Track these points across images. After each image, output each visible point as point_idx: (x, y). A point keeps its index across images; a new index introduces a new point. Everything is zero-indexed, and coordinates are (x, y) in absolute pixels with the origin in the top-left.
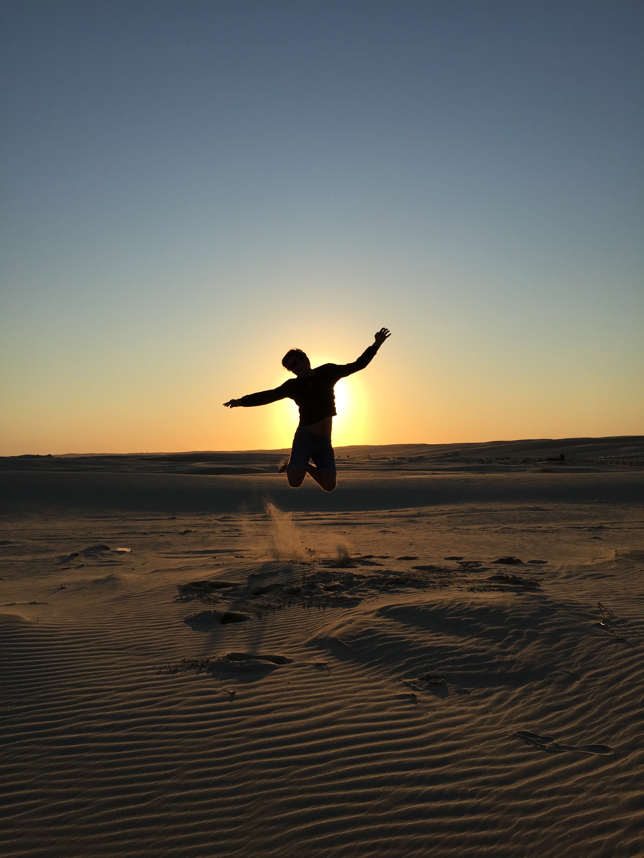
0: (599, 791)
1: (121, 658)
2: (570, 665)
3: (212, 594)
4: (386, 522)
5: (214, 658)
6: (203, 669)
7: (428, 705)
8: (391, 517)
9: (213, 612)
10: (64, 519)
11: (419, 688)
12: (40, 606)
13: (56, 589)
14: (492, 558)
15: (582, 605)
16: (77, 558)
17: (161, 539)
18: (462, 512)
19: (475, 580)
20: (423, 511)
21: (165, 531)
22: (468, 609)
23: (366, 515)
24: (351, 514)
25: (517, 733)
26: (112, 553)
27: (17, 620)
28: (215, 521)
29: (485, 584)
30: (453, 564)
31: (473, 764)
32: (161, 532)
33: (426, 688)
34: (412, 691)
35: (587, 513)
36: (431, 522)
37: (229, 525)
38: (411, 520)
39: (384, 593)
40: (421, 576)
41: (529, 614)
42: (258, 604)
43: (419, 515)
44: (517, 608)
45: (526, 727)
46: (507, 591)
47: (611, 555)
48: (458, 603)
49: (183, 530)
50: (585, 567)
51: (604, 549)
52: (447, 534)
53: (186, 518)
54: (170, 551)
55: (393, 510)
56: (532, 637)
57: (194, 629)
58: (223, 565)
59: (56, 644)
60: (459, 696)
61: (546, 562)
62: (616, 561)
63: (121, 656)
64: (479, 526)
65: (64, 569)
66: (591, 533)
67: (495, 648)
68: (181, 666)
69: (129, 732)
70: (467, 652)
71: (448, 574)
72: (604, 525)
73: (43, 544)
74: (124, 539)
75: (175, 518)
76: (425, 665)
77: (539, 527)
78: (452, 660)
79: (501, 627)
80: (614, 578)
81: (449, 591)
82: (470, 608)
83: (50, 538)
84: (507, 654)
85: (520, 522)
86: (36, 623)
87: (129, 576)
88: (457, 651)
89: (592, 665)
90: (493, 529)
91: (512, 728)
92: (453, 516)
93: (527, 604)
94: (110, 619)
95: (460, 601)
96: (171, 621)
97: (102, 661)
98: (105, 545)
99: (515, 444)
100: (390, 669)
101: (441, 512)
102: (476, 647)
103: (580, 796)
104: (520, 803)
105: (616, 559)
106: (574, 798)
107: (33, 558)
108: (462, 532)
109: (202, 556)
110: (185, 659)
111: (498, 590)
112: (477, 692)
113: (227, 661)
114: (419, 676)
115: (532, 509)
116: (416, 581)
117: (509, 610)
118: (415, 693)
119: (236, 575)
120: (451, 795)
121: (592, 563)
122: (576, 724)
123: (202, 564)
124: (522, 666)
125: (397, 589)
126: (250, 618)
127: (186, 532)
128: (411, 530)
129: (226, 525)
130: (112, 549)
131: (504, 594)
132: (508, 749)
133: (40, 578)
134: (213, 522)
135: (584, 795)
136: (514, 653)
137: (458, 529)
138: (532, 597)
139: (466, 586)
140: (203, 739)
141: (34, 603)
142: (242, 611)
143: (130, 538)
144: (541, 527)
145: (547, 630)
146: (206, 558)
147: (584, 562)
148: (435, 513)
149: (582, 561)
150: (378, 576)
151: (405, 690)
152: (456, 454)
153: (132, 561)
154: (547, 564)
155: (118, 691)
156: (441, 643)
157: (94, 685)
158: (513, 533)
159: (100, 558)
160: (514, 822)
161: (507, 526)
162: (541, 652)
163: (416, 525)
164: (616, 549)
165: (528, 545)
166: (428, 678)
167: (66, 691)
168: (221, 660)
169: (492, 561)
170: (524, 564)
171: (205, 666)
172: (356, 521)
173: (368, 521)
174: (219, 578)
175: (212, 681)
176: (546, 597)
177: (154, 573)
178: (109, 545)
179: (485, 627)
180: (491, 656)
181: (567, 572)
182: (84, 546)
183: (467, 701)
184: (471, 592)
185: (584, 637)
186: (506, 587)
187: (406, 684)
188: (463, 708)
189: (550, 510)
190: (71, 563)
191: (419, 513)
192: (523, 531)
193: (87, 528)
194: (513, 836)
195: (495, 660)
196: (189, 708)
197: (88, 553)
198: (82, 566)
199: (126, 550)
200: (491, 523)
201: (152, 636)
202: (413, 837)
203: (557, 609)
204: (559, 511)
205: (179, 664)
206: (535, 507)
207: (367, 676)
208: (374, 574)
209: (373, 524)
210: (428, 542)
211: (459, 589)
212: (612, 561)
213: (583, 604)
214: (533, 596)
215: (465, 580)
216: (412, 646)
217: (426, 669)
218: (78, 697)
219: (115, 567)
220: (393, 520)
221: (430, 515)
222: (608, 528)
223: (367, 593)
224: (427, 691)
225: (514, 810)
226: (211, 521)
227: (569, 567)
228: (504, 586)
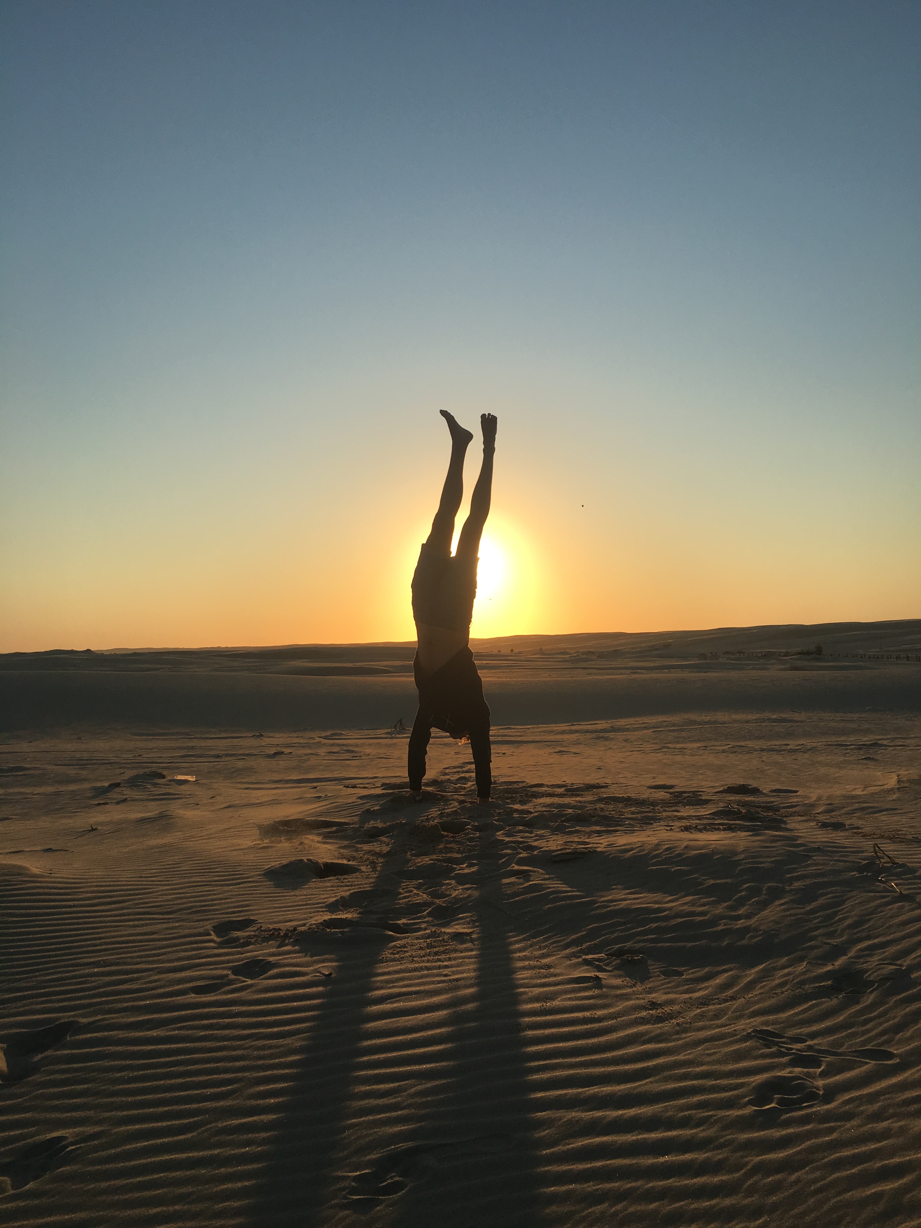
0: (877, 1117)
1: (164, 926)
2: (831, 935)
3: (308, 836)
4: (565, 740)
5: (304, 925)
6: (287, 941)
7: (619, 992)
8: (571, 732)
9: (306, 861)
10: (104, 738)
11: (606, 968)
12: (56, 853)
13: (84, 831)
14: (717, 786)
15: (850, 849)
16: (117, 790)
17: (240, 764)
18: (674, 725)
19: (692, 816)
20: (618, 724)
21: (247, 752)
22: (679, 855)
23: (535, 730)
24: (514, 728)
25: (753, 1031)
26: (168, 783)
27: (20, 871)
28: (318, 740)
29: (706, 821)
30: (661, 795)
31: (685, 1077)
32: (240, 755)
33: (617, 968)
34: (595, 972)
35: (855, 726)
36: (629, 739)
37: (338, 745)
38: (600, 736)
39: (557, 834)
40: (612, 811)
41: (772, 862)
42: (373, 851)
43: (613, 730)
44: (753, 853)
45: (766, 1023)
46: (739, 830)
47: (892, 781)
48: (666, 846)
49: (273, 751)
50: (854, 797)
51: (879, 773)
52: (653, 754)
53: (277, 735)
54: (252, 779)
55: (575, 723)
56: (775, 894)
57: (277, 886)
58: (326, 798)
59: (74, 906)
60: (667, 979)
61: (797, 792)
62: (898, 789)
63: (168, 923)
64: (699, 745)
65: (99, 804)
66: (862, 752)
67: (719, 910)
68: (255, 936)
69: (170, 1031)
70: (677, 916)
71: (652, 807)
72: (880, 742)
73: (71, 771)
74: (189, 764)
75: (262, 735)
76: (615, 935)
77: (786, 745)
78: (656, 927)
79: (729, 881)
80: (895, 812)
81: (654, 831)
82: (684, 854)
83: (83, 762)
84: (739, 918)
85: (759, 738)
86: (49, 877)
87: (191, 814)
88: (664, 914)
89: (864, 934)
90: (717, 748)
91: (745, 1025)
92: (662, 731)
93: (767, 847)
94: (155, 871)
95: (670, 844)
96: (245, 874)
97: (139, 930)
98: (159, 771)
99: (751, 631)
100: (563, 940)
101: (644, 726)
102: (692, 909)
103: (849, 1125)
104: (756, 1135)
105: (897, 786)
106: (840, 1127)
107: (57, 790)
108: (674, 752)
109: (298, 787)
110: (261, 927)
111: (724, 830)
112: (693, 973)
113: (323, 929)
114: (606, 951)
115: (775, 720)
116: (605, 818)
117: (742, 856)
118: (600, 975)
119: (344, 810)
120: (652, 1124)
121: (865, 793)
122: (842, 1018)
123: (296, 797)
124: (760, 935)
125: (577, 828)
126: (360, 869)
127: (276, 754)
128: (601, 750)
129: (333, 745)
130: (169, 778)
131: (734, 834)
132: (739, 1056)
133: (65, 817)
134: (316, 741)
135: (854, 1122)
136: (748, 916)
137: (668, 748)
138: (775, 838)
139: (678, 824)
140: (281, 1041)
141: (50, 850)
142: (349, 861)
143: (196, 762)
144: (789, 745)
145: (797, 885)
146: (303, 789)
147: (851, 791)
148: (635, 726)
149: (850, 790)
150: (550, 811)
151: (587, 971)
152: (667, 646)
153: (197, 793)
154: (798, 794)
155: (159, 973)
156: (639, 904)
157: (125, 964)
158: (749, 752)
159: (152, 790)
160: (747, 1163)
161: (738, 744)
162: (791, 915)
163: (607, 743)
164: (900, 773)
165: (768, 769)
166: (619, 953)
167: (82, 972)
168: (314, 928)
169: (716, 790)
170: (764, 794)
171: (291, 937)
172: (521, 738)
173: (538, 738)
174: (321, 814)
175: (300, 957)
176: (796, 838)
177: (226, 810)
178: (165, 772)
179: (706, 880)
180: (713, 922)
181: (828, 804)
182: (130, 774)
183: (677, 986)
184: (686, 832)
185: (854, 893)
186: (739, 825)
187: (587, 962)
188: (671, 996)
189: (801, 722)
190: (110, 797)
191: (612, 727)
192: (762, 750)
193: (137, 748)
194: (745, 1186)
195: (720, 928)
196: (260, 996)
197: (133, 783)
198: (125, 800)
199: (189, 778)
200: (716, 740)
201: (214, 894)
202: (590, 1187)
203: (813, 854)
204: (815, 723)
205: (253, 933)
206: (780, 717)
207: (528, 951)
208: (544, 809)
209: (546, 742)
210: (623, 765)
211: (669, 828)
212: (892, 789)
213: (850, 847)
214: (776, 836)
215: (676, 816)
216: (598, 907)
217: (617, 941)
218: (101, 980)
219: (173, 801)
220: (574, 736)
221: (628, 730)
222: (885, 746)
223: (532, 834)
224: (616, 972)
225: (748, 1146)
226: (314, 739)
227: (829, 797)
228: (733, 824)
